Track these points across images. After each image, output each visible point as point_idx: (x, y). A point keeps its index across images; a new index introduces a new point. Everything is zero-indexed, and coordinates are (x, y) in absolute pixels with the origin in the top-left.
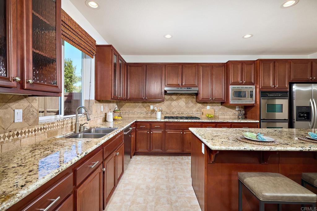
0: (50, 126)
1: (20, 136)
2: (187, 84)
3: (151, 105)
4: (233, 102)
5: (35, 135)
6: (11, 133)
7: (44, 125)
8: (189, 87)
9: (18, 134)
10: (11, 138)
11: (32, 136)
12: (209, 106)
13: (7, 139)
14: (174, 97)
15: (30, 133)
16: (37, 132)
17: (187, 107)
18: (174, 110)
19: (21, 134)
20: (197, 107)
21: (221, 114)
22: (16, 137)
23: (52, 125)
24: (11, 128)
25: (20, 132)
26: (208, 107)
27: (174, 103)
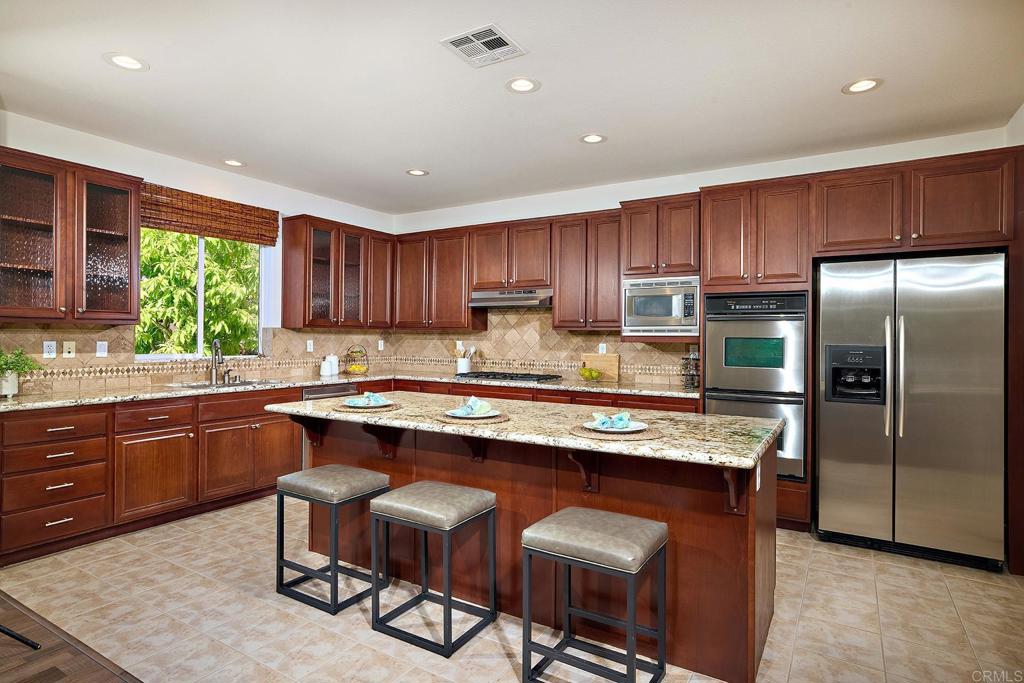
0: (156, 367)
1: (104, 374)
2: (522, 279)
3: (458, 339)
4: (632, 331)
5: (129, 376)
6: (92, 370)
7: (144, 364)
8: (529, 289)
9: (101, 371)
10: (92, 374)
11: (123, 377)
12: (605, 345)
13: (86, 375)
14: (512, 318)
15: (120, 373)
16: (131, 373)
17: (545, 347)
18: (511, 355)
19: (107, 372)
20: (572, 347)
21: (642, 369)
22: (98, 374)
23: (160, 367)
24: (91, 363)
25: (104, 369)
26: (602, 347)
27: (512, 335)
